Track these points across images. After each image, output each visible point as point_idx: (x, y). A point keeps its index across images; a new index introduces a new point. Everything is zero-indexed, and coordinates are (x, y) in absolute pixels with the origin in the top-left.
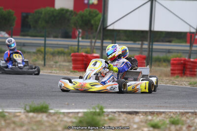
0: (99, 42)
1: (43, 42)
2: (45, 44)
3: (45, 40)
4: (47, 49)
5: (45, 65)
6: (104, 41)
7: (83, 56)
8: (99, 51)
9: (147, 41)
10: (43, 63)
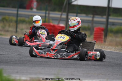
0: (64, 15)
1: (16, 12)
2: (17, 14)
3: (18, 11)
4: (19, 18)
5: (16, 32)
6: (70, 14)
7: (51, 26)
8: (65, 22)
9: (105, 15)
10: (15, 30)
